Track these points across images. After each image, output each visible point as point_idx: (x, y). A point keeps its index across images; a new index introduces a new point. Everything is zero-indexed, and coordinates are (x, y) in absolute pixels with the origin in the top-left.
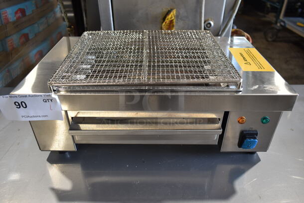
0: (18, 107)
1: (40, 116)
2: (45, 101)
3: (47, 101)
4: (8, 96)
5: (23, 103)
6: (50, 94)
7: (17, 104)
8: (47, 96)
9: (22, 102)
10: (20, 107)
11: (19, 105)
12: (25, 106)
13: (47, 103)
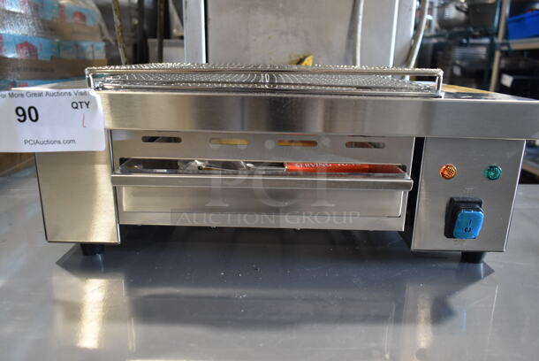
0: (22, 118)
1: (59, 142)
2: (75, 105)
3: (79, 107)
4: (6, 93)
5: (32, 111)
6: (87, 90)
7: (20, 112)
8: (82, 94)
9: (30, 108)
10: (24, 120)
11: (24, 114)
12: (34, 118)
13: (79, 111)
